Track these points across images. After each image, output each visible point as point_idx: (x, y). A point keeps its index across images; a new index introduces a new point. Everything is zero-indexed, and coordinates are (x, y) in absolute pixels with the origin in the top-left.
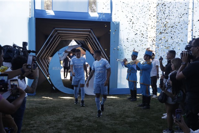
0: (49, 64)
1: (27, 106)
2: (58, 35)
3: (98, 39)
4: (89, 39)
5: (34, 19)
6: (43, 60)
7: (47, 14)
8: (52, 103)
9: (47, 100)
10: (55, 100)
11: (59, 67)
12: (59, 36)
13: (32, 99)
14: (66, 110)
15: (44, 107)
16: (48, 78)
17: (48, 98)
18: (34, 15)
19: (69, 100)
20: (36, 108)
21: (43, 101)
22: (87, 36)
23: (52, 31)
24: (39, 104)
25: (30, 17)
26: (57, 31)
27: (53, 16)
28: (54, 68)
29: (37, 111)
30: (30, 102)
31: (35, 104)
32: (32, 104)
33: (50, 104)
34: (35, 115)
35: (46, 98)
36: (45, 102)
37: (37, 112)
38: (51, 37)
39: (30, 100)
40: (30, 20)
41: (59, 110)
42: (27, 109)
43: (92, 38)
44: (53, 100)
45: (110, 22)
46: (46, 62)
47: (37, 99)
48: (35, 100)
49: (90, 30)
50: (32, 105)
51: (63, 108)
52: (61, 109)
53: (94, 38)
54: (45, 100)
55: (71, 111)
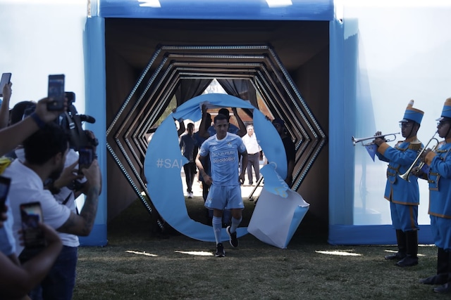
0: (145, 152)
1: (82, 276)
2: (171, 66)
3: (293, 74)
4: (263, 73)
5: (100, 23)
6: (127, 140)
7: (141, 5)
8: (156, 269)
9: (141, 260)
10: (165, 259)
11: (176, 161)
12: (174, 68)
13: (96, 257)
14: (195, 290)
15: (131, 282)
16: (143, 193)
17: (144, 253)
18: (102, 9)
19: (204, 261)
20: (108, 282)
21: (128, 263)
22: (258, 65)
23: (153, 55)
24: (118, 271)
25: (90, 16)
26: (167, 54)
27: (157, 9)
28: (159, 163)
29: (111, 292)
30: (90, 265)
31: (105, 273)
32: (97, 271)
33: (149, 271)
35: (139, 255)
36: (134, 267)
37: (113, 296)
38: (152, 72)
39: (92, 259)
40: (89, 23)
41: (177, 289)
42: (83, 287)
43: (271, 73)
44: (158, 259)
45: (329, 22)
46: (136, 145)
47: (112, 258)
48: (106, 259)
49: (265, 47)
50: (97, 275)
51: (189, 284)
52: (181, 288)
53: (280, 72)
54: (135, 261)
55: (211, 293)
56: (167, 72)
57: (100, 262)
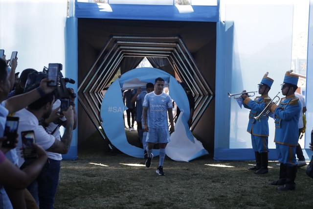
0: (101, 101)
1: (62, 178)
2: (118, 49)
3: (193, 55)
4: (176, 54)
5: (75, 20)
6: (91, 94)
7: (100, 10)
8: (107, 174)
9: (98, 168)
10: (113, 168)
11: (120, 108)
12: (120, 50)
13: (70, 167)
14: (132, 188)
15: (92, 182)
16: (100, 128)
17: (100, 164)
18: (76, 12)
19: (137, 170)
20: (78, 182)
21: (90, 170)
22: (172, 49)
23: (107, 42)
24: (84, 175)
25: (68, 17)
26: (116, 41)
27: (110, 13)
28: (110, 109)
29: (79, 188)
30: (67, 171)
31: (76, 176)
32: (71, 175)
33: (103, 175)
34: (76, 196)
35: (97, 166)
36: (94, 173)
37: (80, 190)
38: (106, 52)
39: (68, 167)
40: (68, 21)
41: (120, 187)
42: (62, 185)
43: (180, 54)
44: (109, 168)
45: (216, 23)
46: (96, 98)
47: (80, 167)
48: (77, 168)
49: (176, 38)
50: (71, 178)
51: (128, 184)
52: (123, 186)
53: (186, 54)
54: (94, 169)
55: (141, 189)
56: (116, 52)
57: (73, 170)
